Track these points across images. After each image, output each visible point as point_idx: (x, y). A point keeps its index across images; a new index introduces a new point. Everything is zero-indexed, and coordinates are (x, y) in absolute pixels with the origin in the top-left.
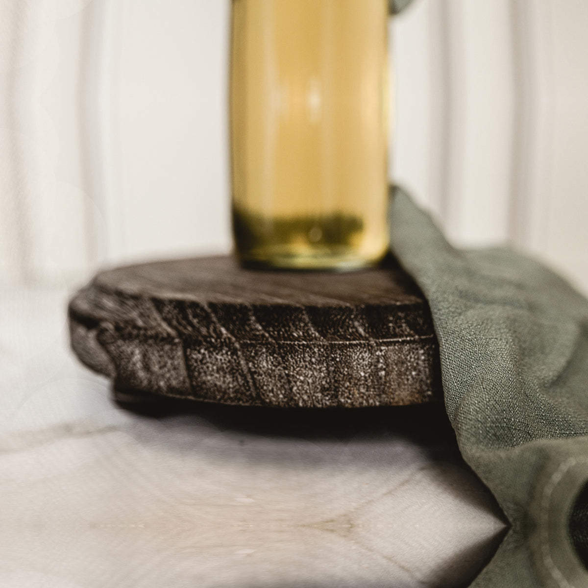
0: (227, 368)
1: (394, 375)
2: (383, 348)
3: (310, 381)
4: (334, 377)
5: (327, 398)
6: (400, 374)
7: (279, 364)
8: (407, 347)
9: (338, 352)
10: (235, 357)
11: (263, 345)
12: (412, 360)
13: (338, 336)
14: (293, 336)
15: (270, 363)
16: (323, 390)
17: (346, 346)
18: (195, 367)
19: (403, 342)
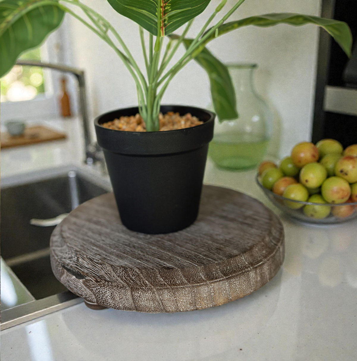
0: (150, 299)
1: (217, 294)
2: (212, 285)
3: (185, 301)
4: (194, 298)
5: (192, 307)
6: (219, 293)
7: (172, 296)
8: (221, 282)
9: (195, 289)
10: (154, 294)
11: (166, 289)
12: (224, 287)
13: (195, 281)
14: (177, 283)
15: (169, 296)
16: (190, 304)
17: (198, 286)
18: (137, 299)
19: (220, 280)
